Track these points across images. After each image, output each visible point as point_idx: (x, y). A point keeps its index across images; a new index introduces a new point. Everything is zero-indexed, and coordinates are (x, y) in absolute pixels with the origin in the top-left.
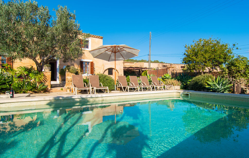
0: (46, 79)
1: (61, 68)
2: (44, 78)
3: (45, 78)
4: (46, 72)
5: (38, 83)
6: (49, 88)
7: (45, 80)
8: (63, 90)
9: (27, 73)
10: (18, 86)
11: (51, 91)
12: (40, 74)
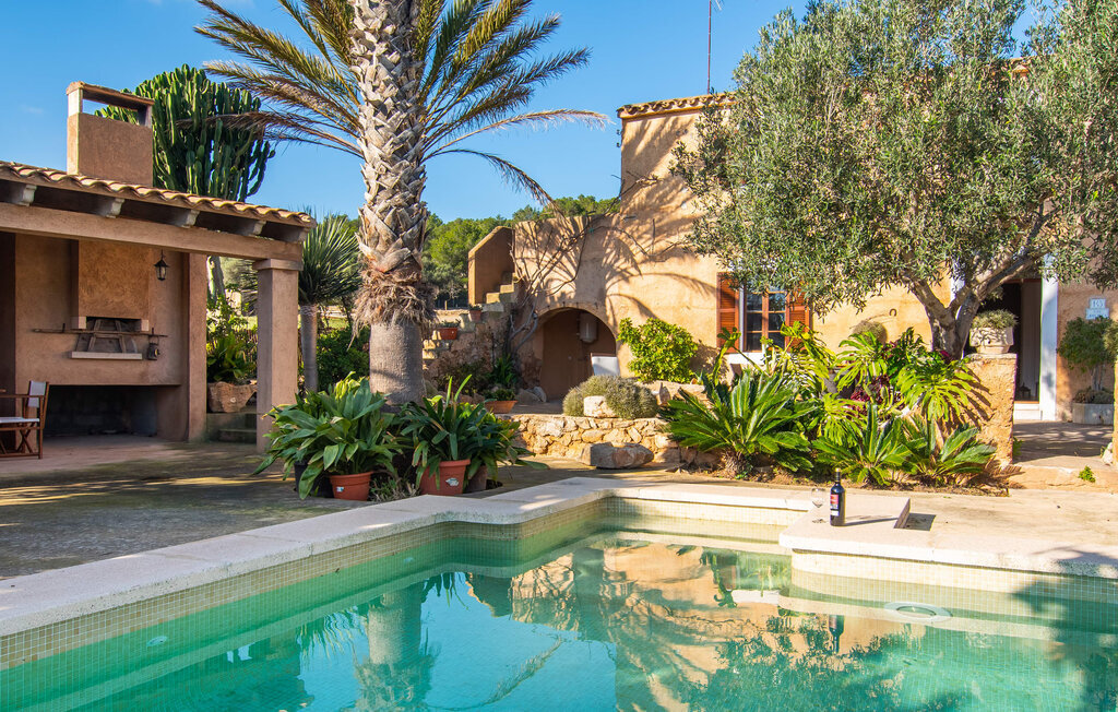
0: (983, 405)
1: (1072, 317)
2: (975, 399)
3: (982, 398)
4: (987, 363)
5: (942, 430)
6: (1004, 463)
7: (982, 411)
8: (1092, 480)
9: (885, 367)
10: (845, 438)
11: (1012, 479)
12: (950, 376)
